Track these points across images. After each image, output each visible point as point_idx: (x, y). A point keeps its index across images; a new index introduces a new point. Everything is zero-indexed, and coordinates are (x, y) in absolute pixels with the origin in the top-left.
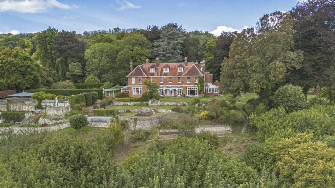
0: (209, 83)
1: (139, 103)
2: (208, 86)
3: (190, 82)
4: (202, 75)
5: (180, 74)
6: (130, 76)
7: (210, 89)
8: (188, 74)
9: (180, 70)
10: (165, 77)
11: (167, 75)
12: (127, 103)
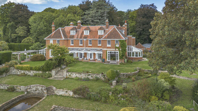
0: (132, 46)
1: (41, 72)
2: (131, 49)
3: (110, 46)
4: (124, 39)
5: (101, 37)
6: (48, 38)
7: (133, 53)
8: (108, 37)
9: (100, 33)
10: (85, 40)
11: (87, 38)
12: (27, 72)
